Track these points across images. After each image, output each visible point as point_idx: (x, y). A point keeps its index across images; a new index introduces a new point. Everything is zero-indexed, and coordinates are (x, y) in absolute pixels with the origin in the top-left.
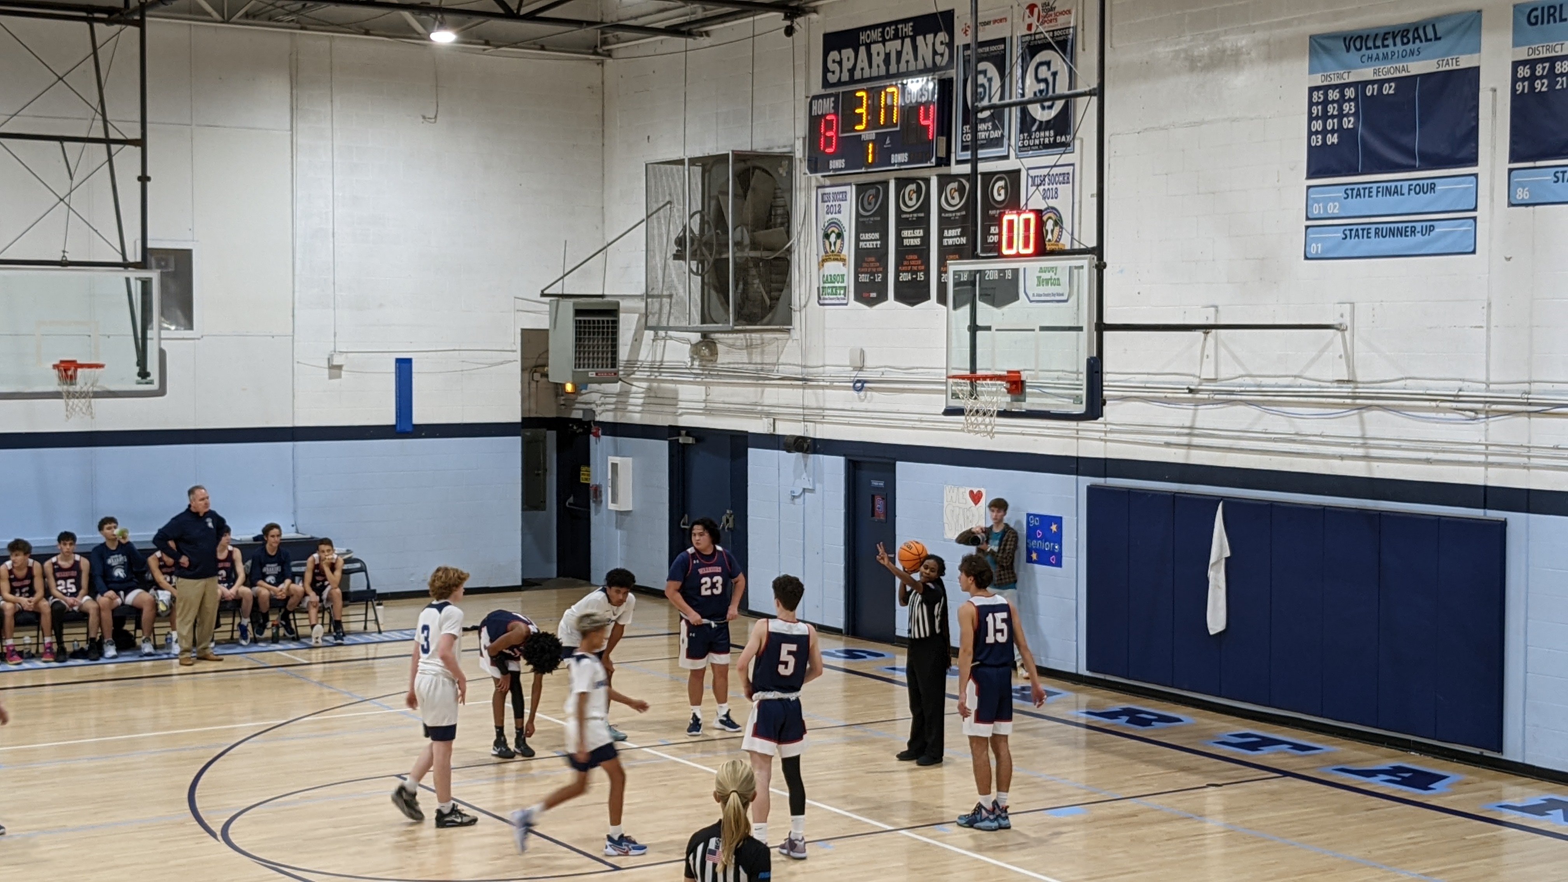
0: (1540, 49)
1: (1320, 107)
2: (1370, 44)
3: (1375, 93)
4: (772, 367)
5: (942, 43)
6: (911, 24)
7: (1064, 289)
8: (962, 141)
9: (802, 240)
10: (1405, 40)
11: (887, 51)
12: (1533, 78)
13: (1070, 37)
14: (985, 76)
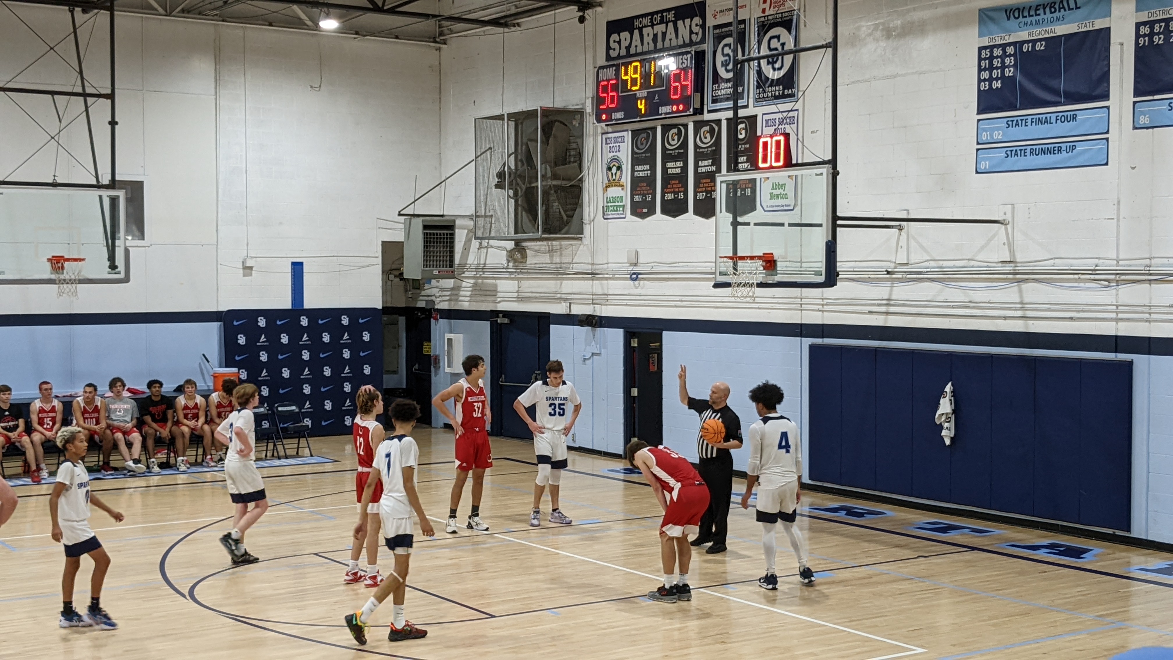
0: (1158, 13)
1: (987, 61)
2: (1026, 13)
3: (1030, 50)
4: (568, 266)
5: (697, 25)
6: (673, 12)
7: (791, 201)
8: (713, 96)
9: (591, 172)
10: (1053, 10)
11: (655, 32)
12: (1151, 35)
13: (795, 17)
14: (730, 48)
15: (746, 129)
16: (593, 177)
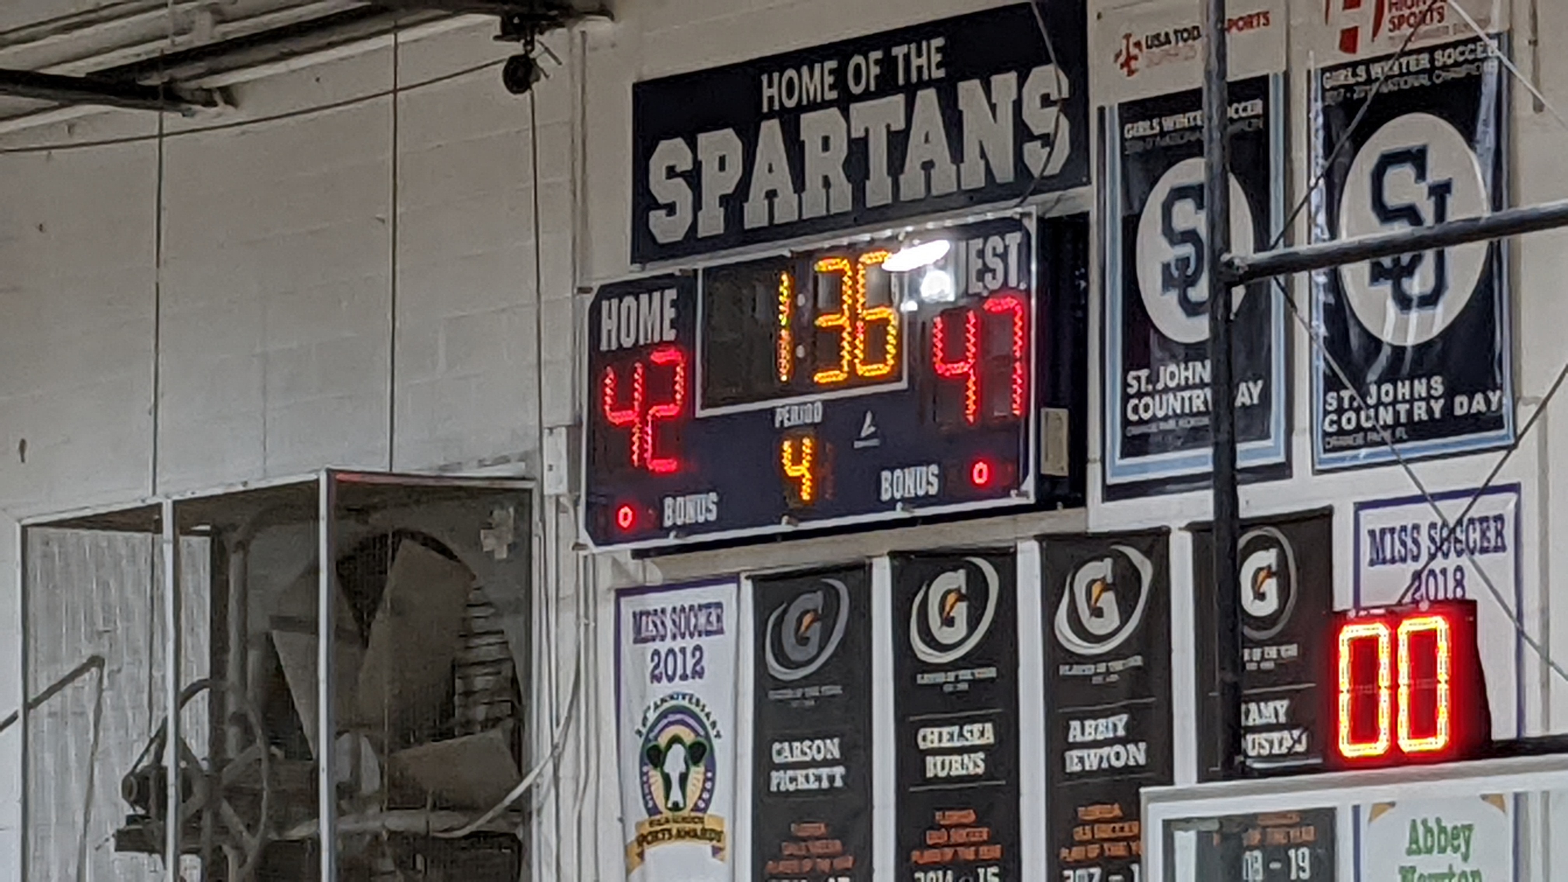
5: (1046, 101)
6: (937, 43)
8: (1125, 422)
9: (567, 770)
11: (858, 132)
13: (1490, 69)
14: (1200, 206)
15: (1281, 573)
16: (578, 796)
